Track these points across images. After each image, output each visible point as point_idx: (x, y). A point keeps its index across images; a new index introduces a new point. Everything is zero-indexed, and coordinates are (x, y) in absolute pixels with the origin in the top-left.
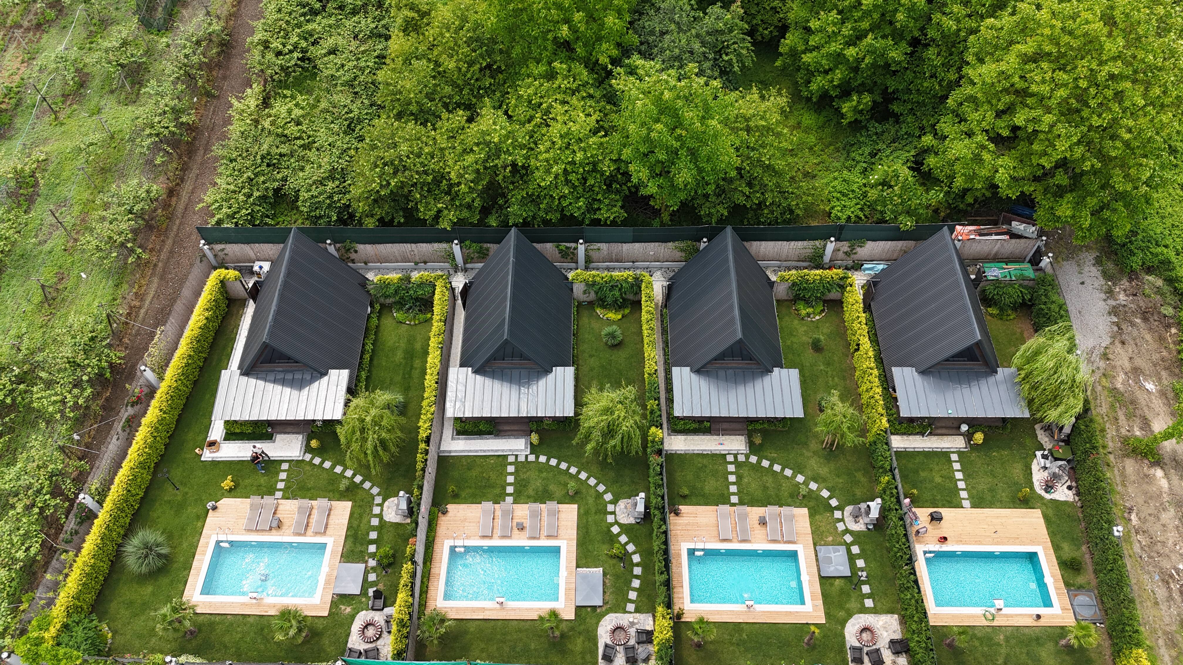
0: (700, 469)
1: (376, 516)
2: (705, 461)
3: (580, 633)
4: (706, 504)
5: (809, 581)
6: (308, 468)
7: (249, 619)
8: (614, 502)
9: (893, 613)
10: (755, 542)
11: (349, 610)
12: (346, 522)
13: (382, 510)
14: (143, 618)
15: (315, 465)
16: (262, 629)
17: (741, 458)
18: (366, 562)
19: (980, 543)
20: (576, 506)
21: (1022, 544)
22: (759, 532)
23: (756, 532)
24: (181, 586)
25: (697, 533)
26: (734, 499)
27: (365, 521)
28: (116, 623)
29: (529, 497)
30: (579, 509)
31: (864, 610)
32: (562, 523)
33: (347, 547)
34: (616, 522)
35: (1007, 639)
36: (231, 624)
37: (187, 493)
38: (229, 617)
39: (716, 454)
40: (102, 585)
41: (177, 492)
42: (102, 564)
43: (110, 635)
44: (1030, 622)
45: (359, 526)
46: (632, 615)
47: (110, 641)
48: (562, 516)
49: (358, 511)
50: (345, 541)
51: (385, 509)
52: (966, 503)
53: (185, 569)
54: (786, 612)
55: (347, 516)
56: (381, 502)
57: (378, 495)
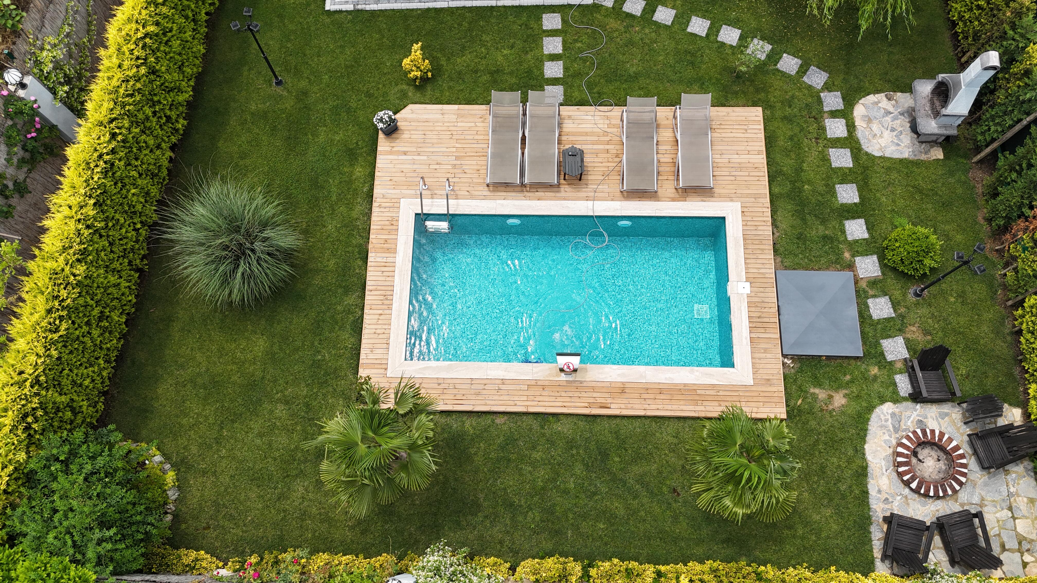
1: (837, 143)
6: (613, 24)
7: (558, 427)
11: (839, 400)
12: (762, 159)
13: (851, 127)
14: (256, 425)
15: (630, 16)
16: (604, 455)
18: (851, 267)
24: (346, 336)
27: (812, 157)
28: (182, 441)
33: (783, 226)
36: (510, 441)
37: (305, 93)
38: (500, 420)
40: (123, 336)
41: (279, 90)
42: (113, 279)
43: (170, 476)
45: (799, 170)
47: (173, 495)
49: (784, 130)
50: (774, 212)
51: (859, 123)
53: (347, 290)
55: (761, 145)
56: (841, 106)
57: (828, 87)
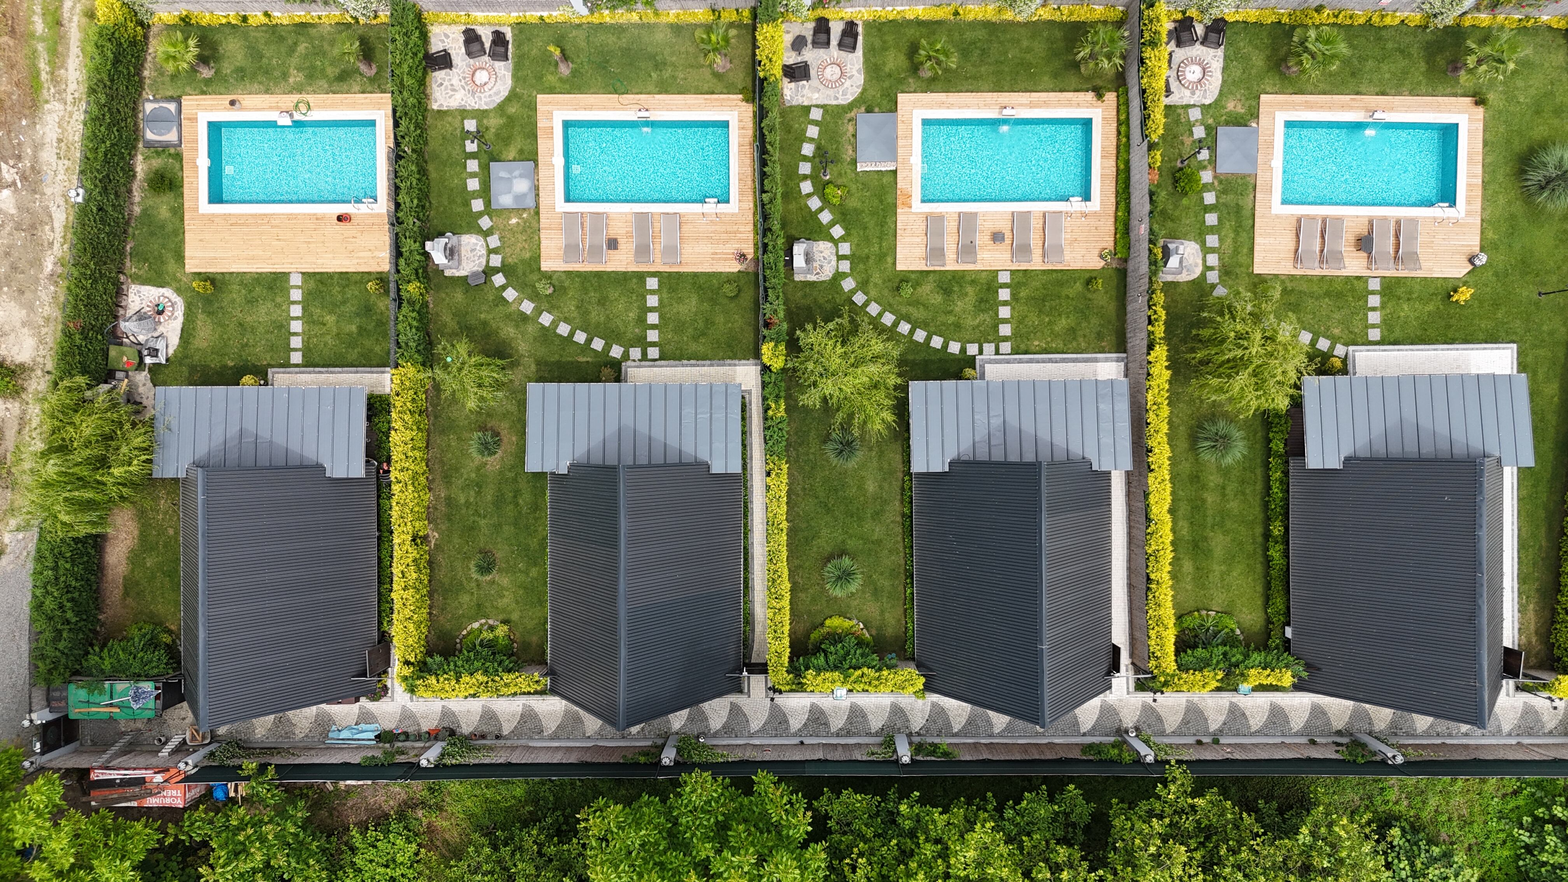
0: (703, 334)
1: (1212, 250)
2: (694, 347)
3: (890, 75)
4: (695, 275)
5: (552, 155)
6: (1336, 332)
8: (838, 276)
9: (439, 111)
10: (626, 214)
11: (1230, 106)
12: (1258, 240)
13: (1204, 260)
15: (1327, 337)
17: (635, 353)
18: (1215, 177)
19: (291, 217)
20: (899, 267)
21: (226, 216)
22: (618, 230)
23: (623, 231)
25: (713, 228)
26: (652, 283)
27: (1229, 243)
29: (973, 282)
30: (894, 263)
31: (479, 115)
32: (921, 239)
33: (1249, 201)
34: (835, 242)
35: (285, 76)
37: (1523, 287)
39: (674, 359)
44: (247, 100)
45: (1237, 234)
46: (814, 103)
48: (920, 251)
49: (1243, 259)
50: (1253, 209)
51: (1200, 262)
52: (296, 280)
53: (1491, 165)
54: (591, 109)
55: (1257, 248)
56: (1208, 273)
57: (1213, 286)
